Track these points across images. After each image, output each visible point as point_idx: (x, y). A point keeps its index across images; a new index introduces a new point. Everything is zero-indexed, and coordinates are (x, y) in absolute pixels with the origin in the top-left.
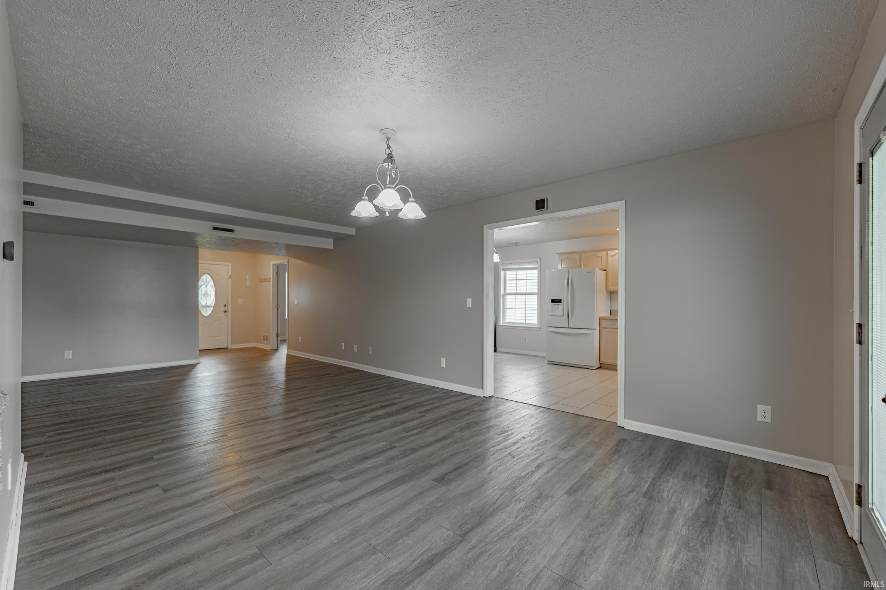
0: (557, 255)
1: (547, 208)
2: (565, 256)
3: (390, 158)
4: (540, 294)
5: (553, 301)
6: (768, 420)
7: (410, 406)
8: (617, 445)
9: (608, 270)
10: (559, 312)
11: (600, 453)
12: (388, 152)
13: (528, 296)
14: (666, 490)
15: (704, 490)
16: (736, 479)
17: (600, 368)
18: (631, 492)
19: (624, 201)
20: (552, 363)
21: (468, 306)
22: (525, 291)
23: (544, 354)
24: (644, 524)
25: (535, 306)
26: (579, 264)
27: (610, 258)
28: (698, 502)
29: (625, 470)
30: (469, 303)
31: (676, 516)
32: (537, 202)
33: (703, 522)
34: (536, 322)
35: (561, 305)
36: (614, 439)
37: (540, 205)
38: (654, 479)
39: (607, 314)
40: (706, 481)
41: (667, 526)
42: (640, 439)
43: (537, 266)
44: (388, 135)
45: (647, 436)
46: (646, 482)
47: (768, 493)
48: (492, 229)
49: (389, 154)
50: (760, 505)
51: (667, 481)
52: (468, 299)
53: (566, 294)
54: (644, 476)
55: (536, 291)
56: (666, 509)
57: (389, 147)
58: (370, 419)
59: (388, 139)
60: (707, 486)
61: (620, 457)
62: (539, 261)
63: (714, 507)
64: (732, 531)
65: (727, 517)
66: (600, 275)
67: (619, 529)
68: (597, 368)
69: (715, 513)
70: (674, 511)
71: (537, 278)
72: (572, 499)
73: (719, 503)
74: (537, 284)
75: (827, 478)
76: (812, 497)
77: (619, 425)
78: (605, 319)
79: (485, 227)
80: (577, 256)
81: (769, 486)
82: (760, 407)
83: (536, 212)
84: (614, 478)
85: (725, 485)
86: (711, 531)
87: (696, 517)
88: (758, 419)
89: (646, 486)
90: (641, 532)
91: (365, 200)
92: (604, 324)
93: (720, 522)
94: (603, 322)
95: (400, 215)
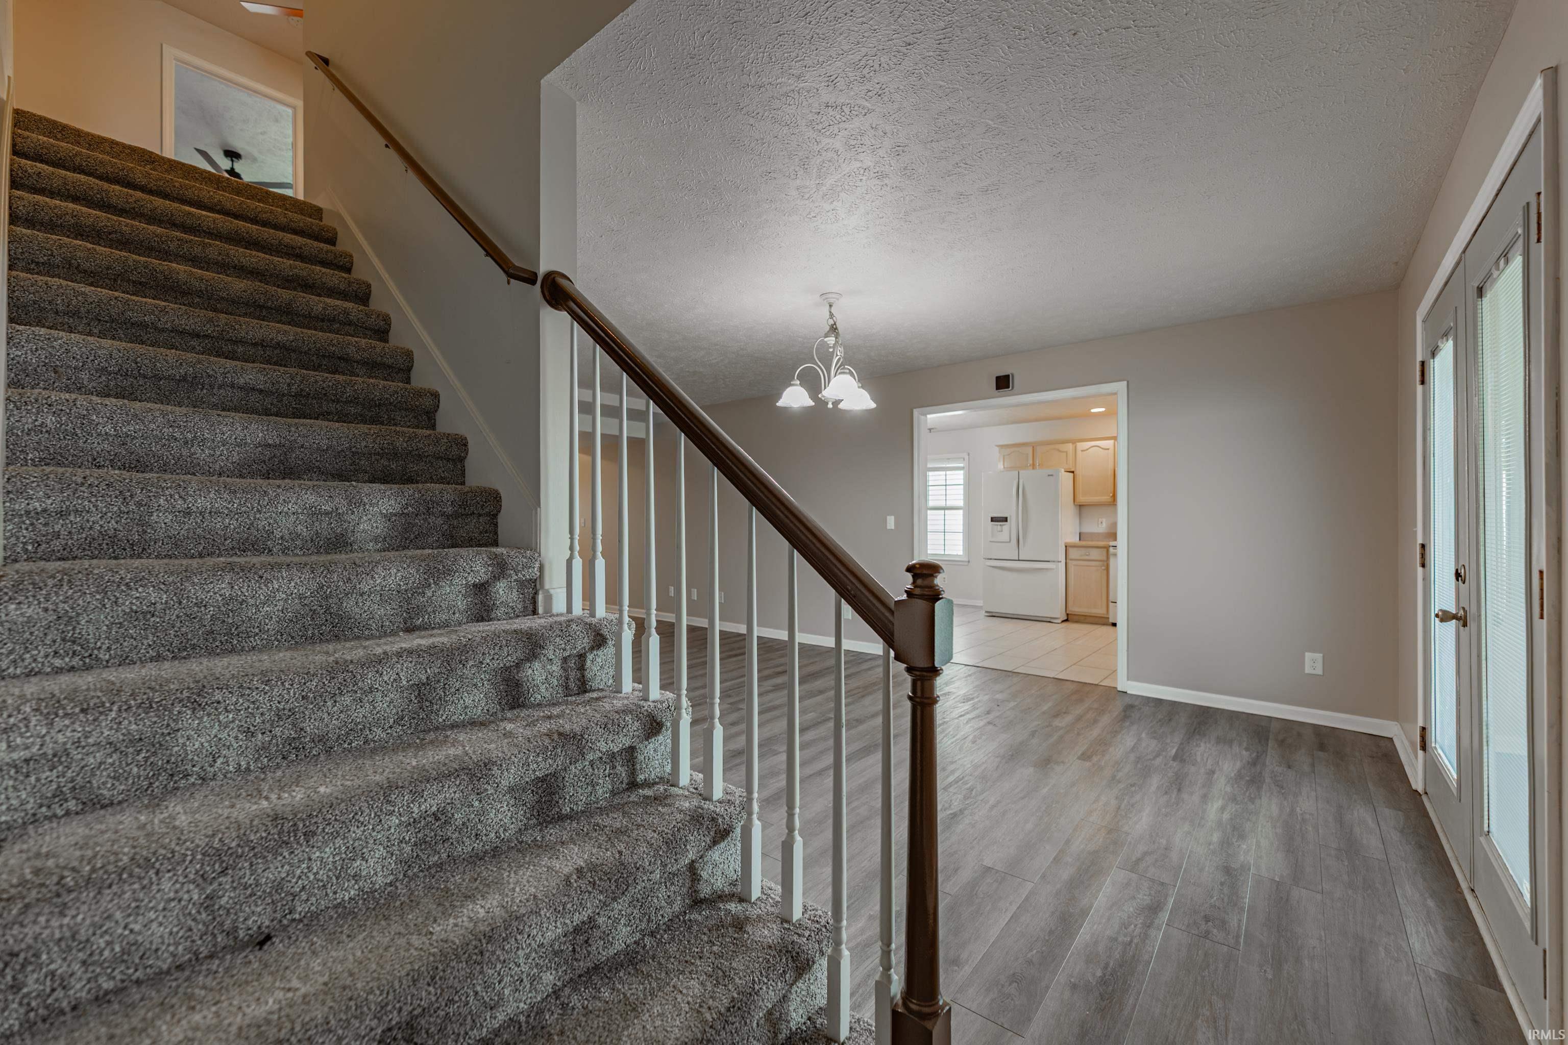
0: (997, 448)
1: (1013, 388)
2: (1010, 449)
3: (834, 329)
4: (970, 508)
5: (993, 520)
6: (1319, 671)
7: (817, 673)
8: (1125, 711)
9: (1077, 472)
10: (1004, 536)
11: (1106, 719)
12: (831, 322)
13: (947, 511)
14: (1199, 753)
15: (1244, 752)
16: (1282, 743)
17: (1066, 620)
18: (1157, 756)
19: (1125, 383)
20: (992, 615)
21: (889, 527)
22: (942, 504)
23: (980, 603)
24: (1180, 784)
25: (961, 529)
26: (1031, 462)
27: (1079, 452)
28: (1238, 764)
29: (1143, 735)
30: (891, 522)
31: (1215, 776)
32: (998, 378)
33: (1248, 781)
34: (961, 553)
35: (1006, 526)
36: (1117, 707)
37: (1003, 383)
38: (1182, 744)
39: (1075, 539)
40: (1245, 744)
41: (1209, 783)
42: (1153, 704)
43: (962, 465)
44: (832, 300)
45: (1159, 702)
46: (1173, 747)
47: (1321, 754)
48: (925, 415)
49: (832, 326)
50: (1313, 765)
51: (1198, 745)
52: (888, 517)
53: (1015, 508)
54: (1168, 741)
55: (961, 503)
56: (1202, 770)
57: (832, 315)
58: (771, 688)
59: (831, 306)
60: (1247, 749)
61: (1132, 724)
62: (967, 457)
63: (1258, 767)
64: (1282, 787)
65: (1275, 776)
66: (1066, 480)
67: (1153, 788)
68: (1063, 621)
69: (1260, 773)
70: (1213, 772)
71: (962, 482)
72: (1088, 764)
73: (1264, 764)
74: (962, 492)
75: (1391, 739)
76: (1372, 757)
77: (1119, 689)
78: (1074, 546)
79: (916, 412)
80: (1030, 450)
81: (1322, 747)
82: (1308, 656)
83: (997, 392)
84: (1132, 744)
85: (1269, 749)
86: (1259, 788)
87: (1239, 776)
88: (1307, 672)
89: (1174, 751)
90: (1179, 790)
91: (796, 385)
92: (1073, 553)
93: (1268, 780)
94: (1071, 550)
95: (841, 406)
